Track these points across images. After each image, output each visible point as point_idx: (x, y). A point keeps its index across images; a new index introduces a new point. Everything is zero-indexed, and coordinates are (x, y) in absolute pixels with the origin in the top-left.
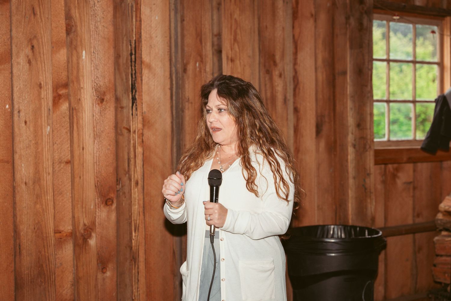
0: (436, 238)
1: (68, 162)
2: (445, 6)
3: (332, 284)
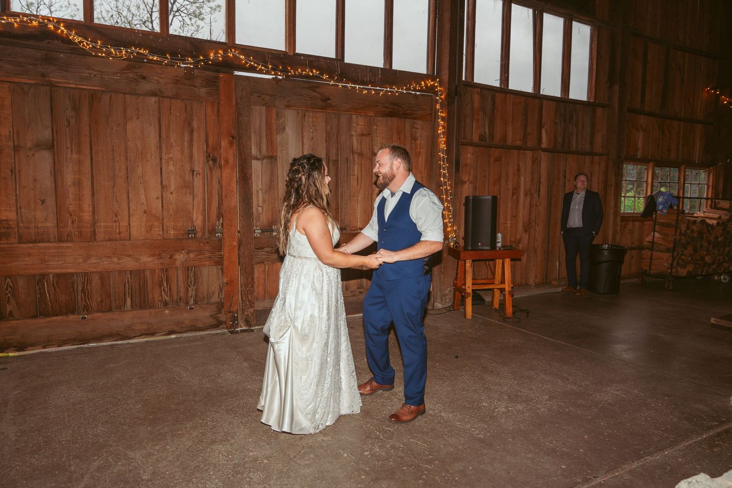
0: (643, 252)
1: (515, 216)
2: (650, 158)
3: (605, 265)
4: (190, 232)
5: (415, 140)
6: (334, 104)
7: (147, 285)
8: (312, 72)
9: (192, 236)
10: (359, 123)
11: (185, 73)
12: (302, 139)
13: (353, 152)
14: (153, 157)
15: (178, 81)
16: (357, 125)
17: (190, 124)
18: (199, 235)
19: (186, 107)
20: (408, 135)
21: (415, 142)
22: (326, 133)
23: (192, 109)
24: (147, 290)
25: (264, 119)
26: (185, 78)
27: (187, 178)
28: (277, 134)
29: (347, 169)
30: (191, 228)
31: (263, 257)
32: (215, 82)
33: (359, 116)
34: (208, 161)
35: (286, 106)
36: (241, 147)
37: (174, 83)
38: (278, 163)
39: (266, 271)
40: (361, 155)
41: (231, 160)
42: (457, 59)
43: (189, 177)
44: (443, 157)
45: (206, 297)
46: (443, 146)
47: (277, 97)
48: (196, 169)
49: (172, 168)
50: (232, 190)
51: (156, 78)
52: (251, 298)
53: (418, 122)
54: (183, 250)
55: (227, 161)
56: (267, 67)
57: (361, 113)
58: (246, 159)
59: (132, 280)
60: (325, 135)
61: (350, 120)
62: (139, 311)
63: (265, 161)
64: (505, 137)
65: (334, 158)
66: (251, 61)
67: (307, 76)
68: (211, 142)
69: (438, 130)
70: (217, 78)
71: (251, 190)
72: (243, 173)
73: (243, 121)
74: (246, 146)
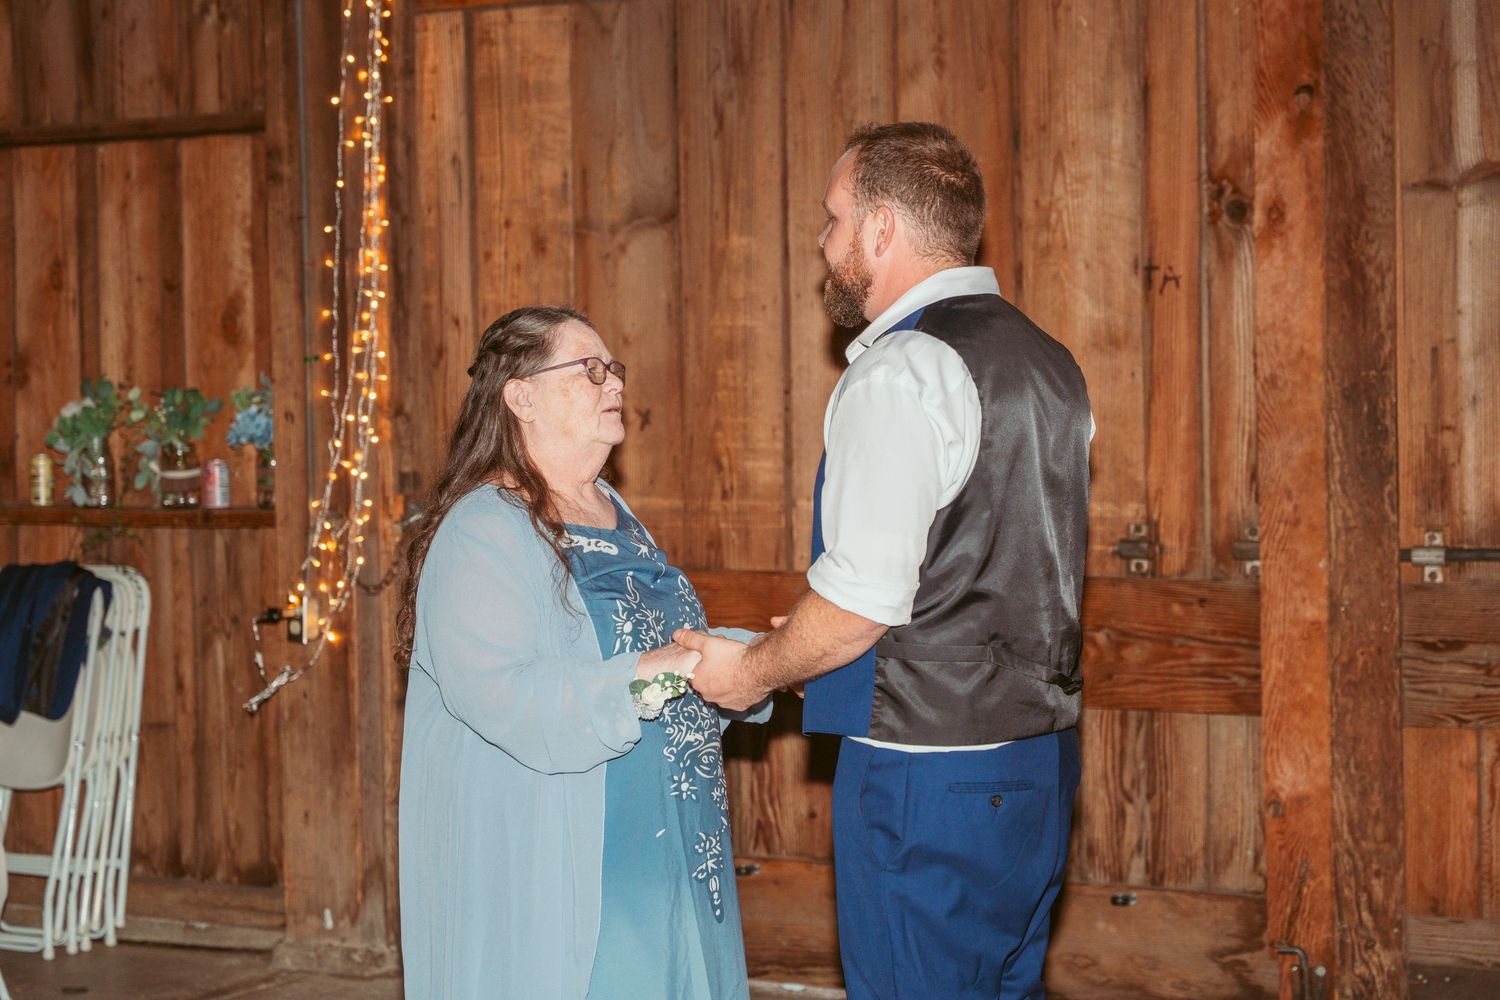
4: (1132, 546)
9: (1139, 566)
18: (1174, 561)
31: (1460, 690)
34: (1213, 219)
36: (1343, 136)
39: (1486, 769)
41: (1295, 205)
43: (1131, 300)
45: (1200, 863)
48: (1163, 258)
52: (1387, 894)
54: (1099, 628)
55: (1276, 211)
58: (1361, 194)
63: (1473, 190)
68: (1223, 130)
71: (1387, 347)
72: (1349, 263)
73: (1354, 10)
74: (1368, 127)
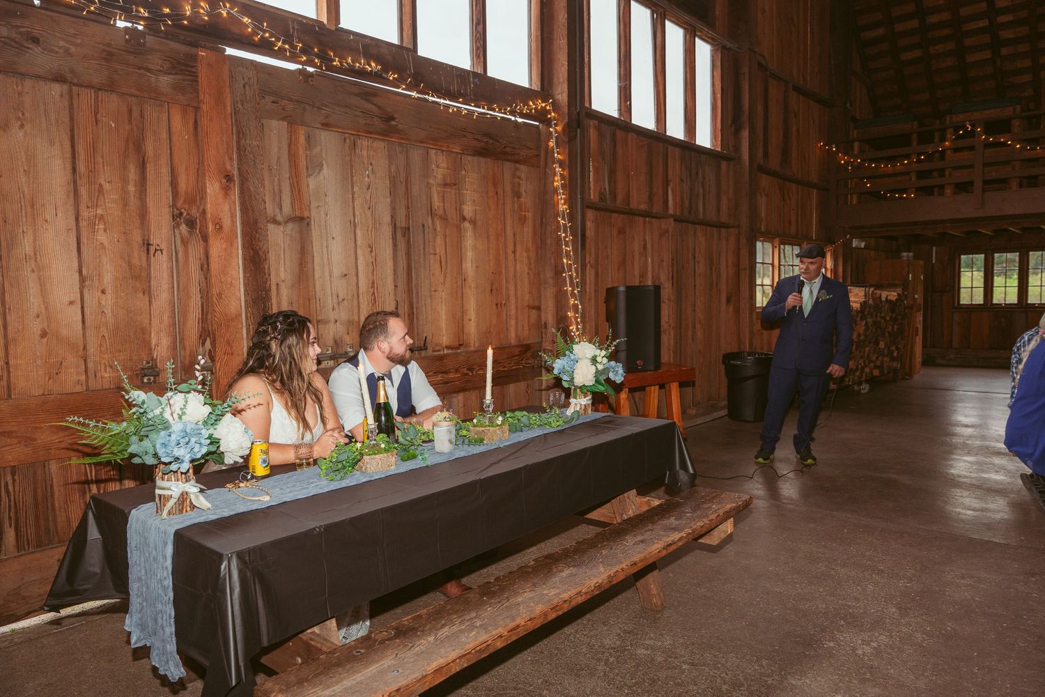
2: (774, 232)
3: (751, 382)
4: (146, 371)
5: (519, 197)
6: (400, 127)
7: (52, 495)
8: (370, 66)
9: (149, 380)
10: (440, 165)
11: (127, 41)
12: (353, 187)
13: (432, 213)
14: (60, 215)
15: (111, 54)
16: (438, 167)
17: (139, 148)
19: (130, 111)
20: (508, 187)
21: (518, 201)
22: (390, 178)
23: (142, 116)
24: (53, 505)
25: (285, 145)
26: (125, 51)
27: (136, 261)
28: (309, 176)
29: (424, 244)
30: (148, 363)
32: (189, 66)
33: (439, 151)
34: (177, 226)
35: (323, 125)
36: (247, 198)
37: (105, 59)
38: (313, 231)
40: (444, 218)
41: (227, 222)
42: (578, 70)
43: (140, 259)
44: (565, 225)
46: (562, 207)
47: (307, 107)
48: (154, 241)
49: (102, 237)
50: (231, 284)
51: (61, 43)
53: (523, 168)
55: (219, 227)
56: (293, 47)
57: (441, 146)
58: (256, 222)
59: (17, 489)
60: (388, 182)
61: (426, 159)
62: (38, 555)
63: (290, 225)
64: (628, 196)
65: (403, 225)
66: (264, 31)
67: (361, 73)
68: (182, 186)
69: (554, 181)
70: (194, 58)
71: (269, 283)
72: (252, 249)
73: (248, 148)
74: (257, 196)
